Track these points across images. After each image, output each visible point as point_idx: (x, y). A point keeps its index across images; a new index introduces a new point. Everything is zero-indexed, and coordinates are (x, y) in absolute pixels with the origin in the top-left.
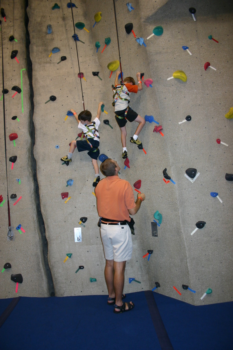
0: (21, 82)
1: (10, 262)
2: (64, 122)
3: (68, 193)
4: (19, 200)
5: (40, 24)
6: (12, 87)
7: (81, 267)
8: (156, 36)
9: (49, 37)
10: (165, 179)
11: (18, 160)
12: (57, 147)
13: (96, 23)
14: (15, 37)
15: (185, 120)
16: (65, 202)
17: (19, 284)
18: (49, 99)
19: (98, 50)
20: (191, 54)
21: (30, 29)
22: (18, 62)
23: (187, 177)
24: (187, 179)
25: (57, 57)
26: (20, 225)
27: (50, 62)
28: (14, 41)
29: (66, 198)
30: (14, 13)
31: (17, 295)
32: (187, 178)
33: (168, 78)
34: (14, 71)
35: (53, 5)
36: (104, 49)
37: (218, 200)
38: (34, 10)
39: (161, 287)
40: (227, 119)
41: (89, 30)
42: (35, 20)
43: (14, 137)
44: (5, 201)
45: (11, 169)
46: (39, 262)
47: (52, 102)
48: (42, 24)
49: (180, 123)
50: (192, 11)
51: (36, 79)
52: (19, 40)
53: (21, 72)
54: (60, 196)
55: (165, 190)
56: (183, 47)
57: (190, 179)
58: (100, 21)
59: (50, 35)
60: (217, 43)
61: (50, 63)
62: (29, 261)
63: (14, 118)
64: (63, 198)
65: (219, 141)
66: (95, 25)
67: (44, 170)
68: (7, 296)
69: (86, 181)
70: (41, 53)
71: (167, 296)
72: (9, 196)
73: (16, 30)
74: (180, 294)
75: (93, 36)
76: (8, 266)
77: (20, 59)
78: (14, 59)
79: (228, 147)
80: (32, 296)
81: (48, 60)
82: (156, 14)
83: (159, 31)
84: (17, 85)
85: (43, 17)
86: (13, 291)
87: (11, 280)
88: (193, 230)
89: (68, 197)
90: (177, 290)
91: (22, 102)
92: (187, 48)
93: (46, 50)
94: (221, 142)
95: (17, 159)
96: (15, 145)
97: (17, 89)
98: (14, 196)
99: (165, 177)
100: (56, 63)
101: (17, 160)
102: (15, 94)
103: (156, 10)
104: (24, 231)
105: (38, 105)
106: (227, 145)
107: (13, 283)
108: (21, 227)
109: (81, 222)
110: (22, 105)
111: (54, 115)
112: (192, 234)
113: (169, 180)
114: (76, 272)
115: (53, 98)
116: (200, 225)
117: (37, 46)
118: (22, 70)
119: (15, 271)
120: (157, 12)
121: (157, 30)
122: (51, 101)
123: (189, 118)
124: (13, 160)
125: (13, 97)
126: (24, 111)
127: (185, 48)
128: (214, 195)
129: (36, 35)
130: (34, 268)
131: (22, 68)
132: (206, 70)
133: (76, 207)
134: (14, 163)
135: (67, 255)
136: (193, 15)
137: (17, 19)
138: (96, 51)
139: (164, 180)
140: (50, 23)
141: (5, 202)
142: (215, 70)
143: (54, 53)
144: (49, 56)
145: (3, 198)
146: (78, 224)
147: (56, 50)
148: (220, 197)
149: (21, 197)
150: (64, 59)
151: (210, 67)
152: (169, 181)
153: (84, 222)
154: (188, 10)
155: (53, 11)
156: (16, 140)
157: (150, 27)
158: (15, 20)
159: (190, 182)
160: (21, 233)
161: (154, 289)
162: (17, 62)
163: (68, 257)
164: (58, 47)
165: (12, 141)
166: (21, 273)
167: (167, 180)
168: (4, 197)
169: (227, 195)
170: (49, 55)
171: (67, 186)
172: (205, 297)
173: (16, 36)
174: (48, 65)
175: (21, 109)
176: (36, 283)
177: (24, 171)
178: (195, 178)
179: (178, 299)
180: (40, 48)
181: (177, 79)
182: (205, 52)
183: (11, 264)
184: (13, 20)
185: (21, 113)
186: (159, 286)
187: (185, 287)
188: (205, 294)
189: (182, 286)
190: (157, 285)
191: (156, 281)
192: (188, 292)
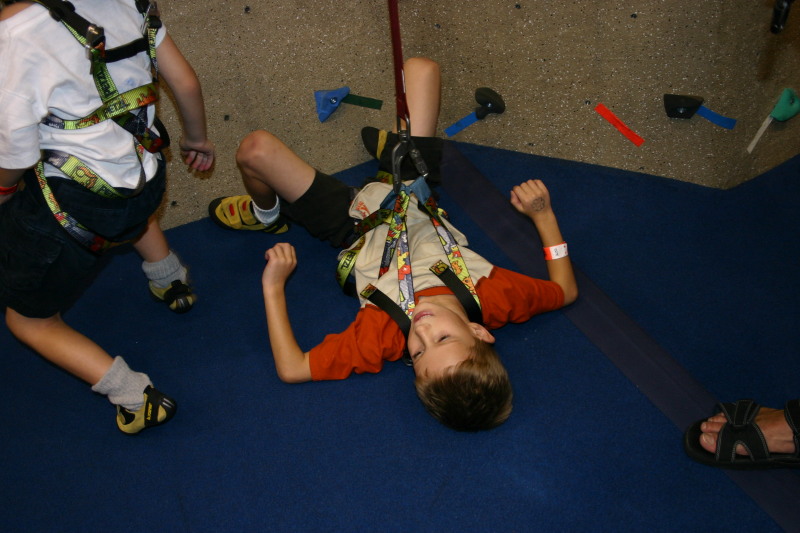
39: (508, 113)
71: (544, 154)
74: (638, 141)
90: (617, 123)
161: (460, 125)
172: (764, 135)
179: (616, 165)
186: (499, 108)
187: (680, 107)
188: (767, 122)
189: (660, 100)
190: (489, 104)
191: (479, 85)
192: (696, 129)
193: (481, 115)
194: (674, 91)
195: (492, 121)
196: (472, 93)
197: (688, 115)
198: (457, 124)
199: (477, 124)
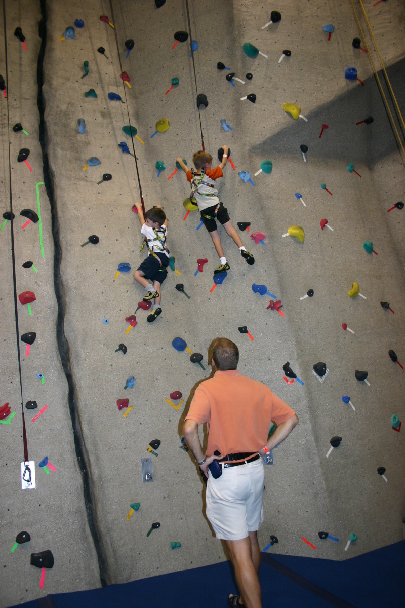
0: (38, 203)
1: (27, 530)
2: (114, 281)
3: (127, 400)
4: (42, 411)
5: (66, 114)
6: (21, 211)
7: (156, 526)
8: (266, 174)
9: (81, 137)
10: (286, 377)
11: (38, 340)
12: (107, 321)
13: (158, 133)
14: (23, 127)
15: (307, 296)
16: (124, 416)
17: (47, 571)
18: (88, 240)
19: (161, 173)
20: (305, 205)
21: (49, 119)
22: (31, 170)
23: (316, 374)
24: (316, 378)
25: (96, 173)
26: (46, 458)
27: (85, 179)
28: (23, 133)
29: (124, 408)
30: (20, 88)
31: (43, 594)
32: (315, 376)
33: (283, 234)
34: (24, 183)
35: (87, 90)
36: (172, 174)
37: (351, 407)
38: (56, 91)
39: (279, 542)
40: (351, 297)
41: (144, 141)
42: (58, 107)
43: (28, 298)
44: (14, 415)
45: (25, 356)
46: (85, 523)
47: (93, 245)
48: (69, 115)
49: (301, 299)
50: (304, 149)
51: (64, 204)
52: (31, 132)
53: (37, 187)
54: (116, 405)
55: (287, 394)
56: (296, 194)
57: (318, 377)
58: (166, 131)
59: (83, 135)
60: (331, 196)
61: (86, 181)
62: (65, 524)
63: (28, 265)
64: (120, 409)
65: (345, 327)
66: (156, 136)
67: (85, 360)
68: (23, 598)
69: (155, 380)
70: (70, 161)
71: (290, 555)
72: (24, 406)
73: (26, 116)
74: (314, 548)
75: (150, 151)
76: (23, 538)
77: (34, 164)
78: (23, 163)
79: (355, 335)
80: (71, 591)
81: (82, 174)
82: (264, 143)
83: (268, 168)
84: (30, 207)
85: (71, 104)
86: (34, 586)
87: (30, 566)
88: (328, 450)
89: (129, 406)
90: (308, 543)
91: (41, 239)
92: (301, 196)
93: (78, 159)
94: (348, 329)
95: (37, 337)
96: (31, 313)
97: (30, 215)
98: (32, 405)
99: (286, 374)
100: (95, 182)
101: (36, 339)
102: (27, 223)
103: (265, 139)
104: (54, 469)
105: (69, 248)
106: (354, 333)
107: (34, 569)
108: (48, 461)
109: (151, 448)
110: (42, 244)
111: (98, 268)
112: (327, 456)
113: (293, 379)
114: (148, 535)
115: (94, 240)
116: (336, 442)
117: (62, 149)
118: (39, 184)
119: (37, 546)
120: (266, 141)
121: (266, 165)
122: (90, 243)
123: (311, 293)
124: (30, 338)
125: (23, 227)
126: (45, 254)
127: (299, 196)
128: (346, 400)
129: (61, 130)
130: (75, 535)
131: (39, 181)
132: (323, 229)
133: (142, 423)
134: (31, 346)
135: (133, 506)
136: (303, 153)
137: (29, 99)
138: (157, 175)
139: (285, 379)
140: (81, 117)
141: (16, 416)
142: (332, 230)
143: (91, 166)
144: (84, 169)
145: (10, 408)
146: (146, 451)
147: (94, 161)
148: (352, 402)
149: (46, 407)
150: (107, 177)
151: (327, 225)
152: (293, 381)
153: (156, 448)
154: (299, 147)
155: (87, 99)
156: (33, 303)
157: (257, 159)
158: (23, 98)
159: (319, 381)
160: (48, 473)
161: (267, 548)
162: (28, 169)
163: (132, 510)
164: (98, 157)
165: (25, 305)
166: (50, 549)
167: (290, 379)
168: (12, 407)
169: (359, 400)
170: (83, 167)
171: (125, 388)
172: (349, 546)
173: (25, 125)
174: (82, 183)
175: (40, 250)
176: (79, 564)
177: (51, 361)
178: (324, 377)
179: (310, 556)
180: (68, 153)
181: (293, 237)
182: (320, 206)
183: (30, 534)
184: (20, 98)
185: (40, 257)
186: (277, 541)
187: (323, 535)
188: (349, 542)
189: (318, 534)
190: (274, 540)
191: (271, 535)
192: (328, 542)
193: (272, 544)
194: (321, 531)
195: (276, 545)
196: (269, 537)
197: (325, 538)
198: (266, 547)
199: (271, 547)
